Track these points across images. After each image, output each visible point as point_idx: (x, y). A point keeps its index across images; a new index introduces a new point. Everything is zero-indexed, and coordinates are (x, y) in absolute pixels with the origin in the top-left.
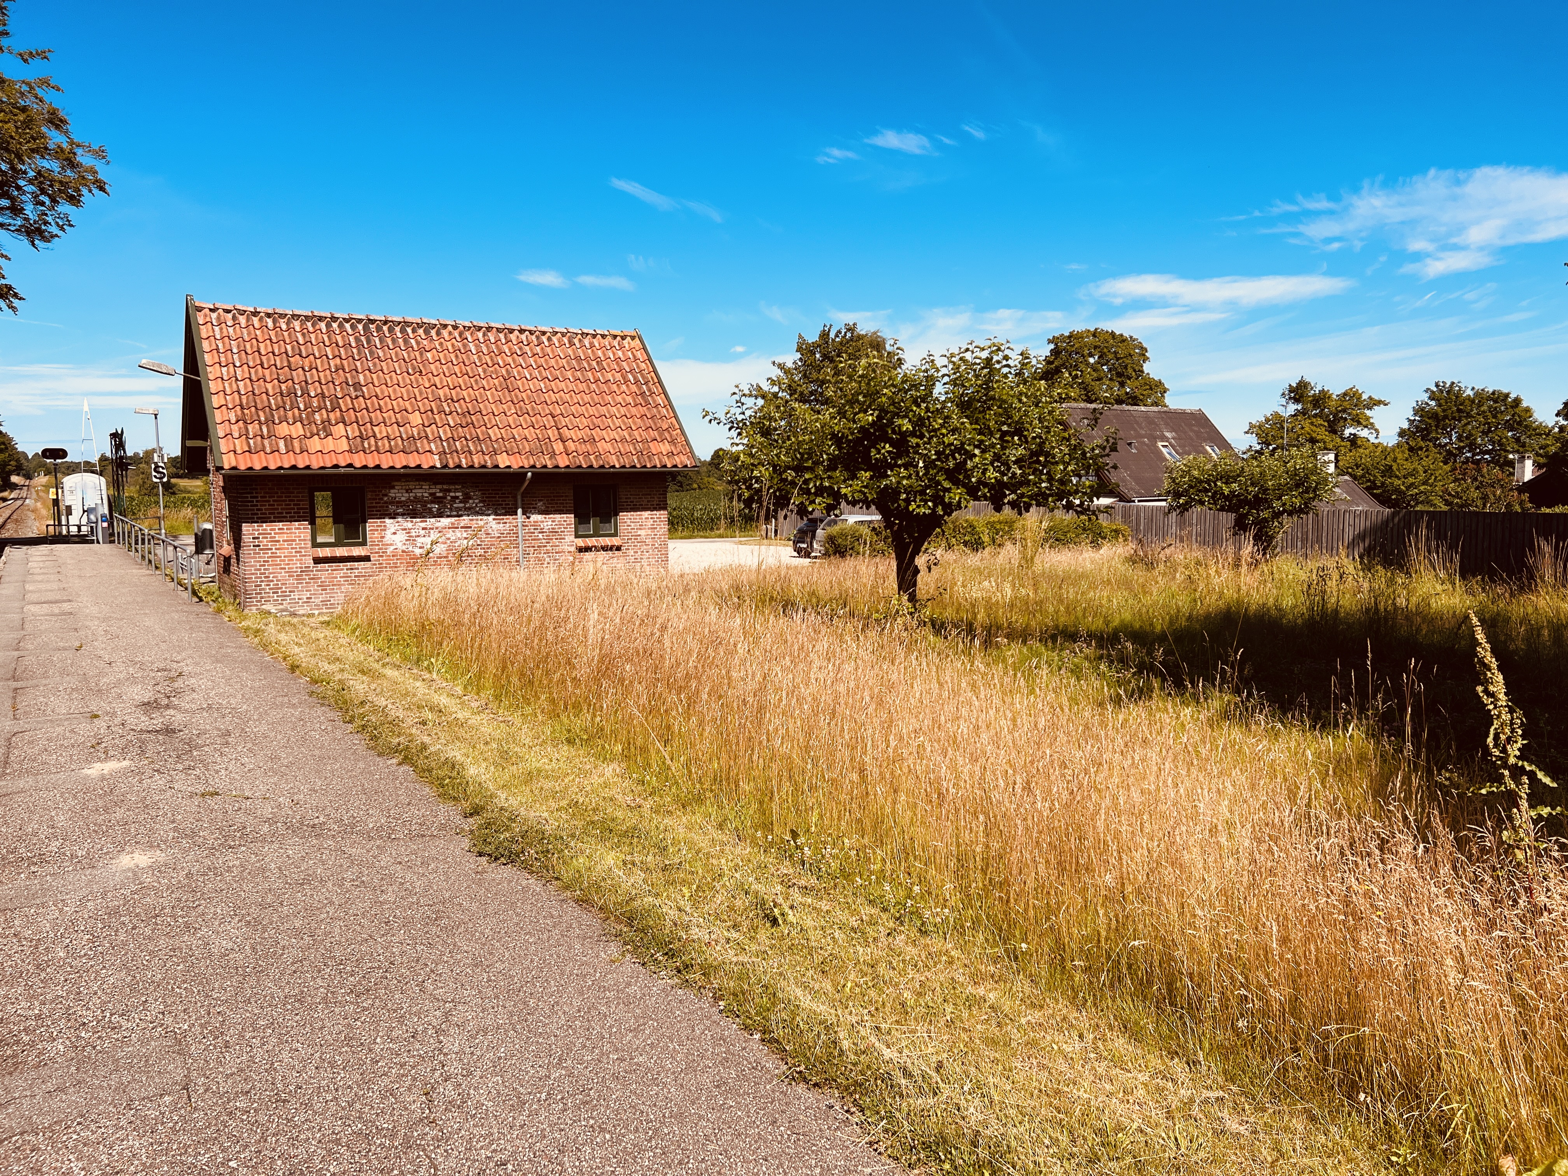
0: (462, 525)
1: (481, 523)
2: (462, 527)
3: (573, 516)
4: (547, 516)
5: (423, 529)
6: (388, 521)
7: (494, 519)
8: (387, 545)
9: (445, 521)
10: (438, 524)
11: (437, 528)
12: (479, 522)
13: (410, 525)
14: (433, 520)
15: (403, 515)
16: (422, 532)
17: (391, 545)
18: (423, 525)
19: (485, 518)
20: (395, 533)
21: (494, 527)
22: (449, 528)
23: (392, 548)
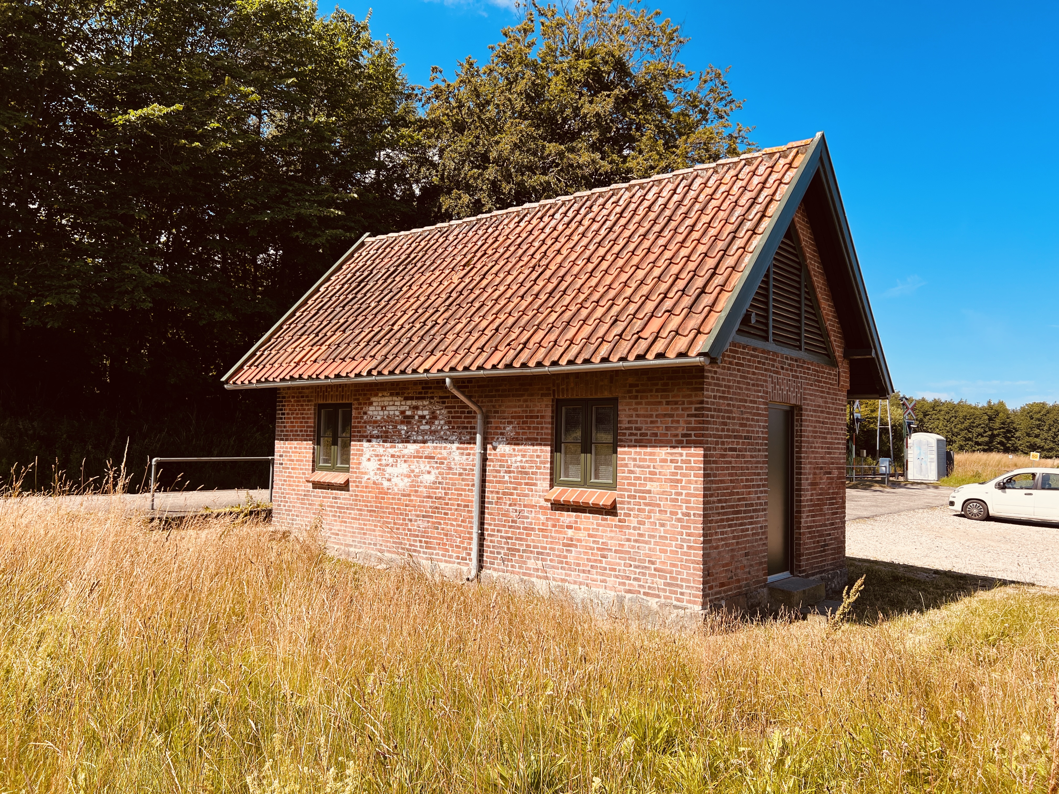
0: (426, 453)
1: (445, 453)
2: (426, 458)
3: (549, 448)
4: (516, 448)
5: (393, 456)
6: (365, 444)
7: (458, 448)
8: (362, 473)
9: (412, 448)
10: (406, 452)
11: (403, 457)
12: (443, 451)
13: (380, 450)
14: (400, 445)
15: (378, 437)
16: (391, 460)
17: (365, 473)
18: (392, 451)
19: (449, 445)
20: (369, 460)
21: (457, 458)
22: (414, 457)
23: (367, 477)
